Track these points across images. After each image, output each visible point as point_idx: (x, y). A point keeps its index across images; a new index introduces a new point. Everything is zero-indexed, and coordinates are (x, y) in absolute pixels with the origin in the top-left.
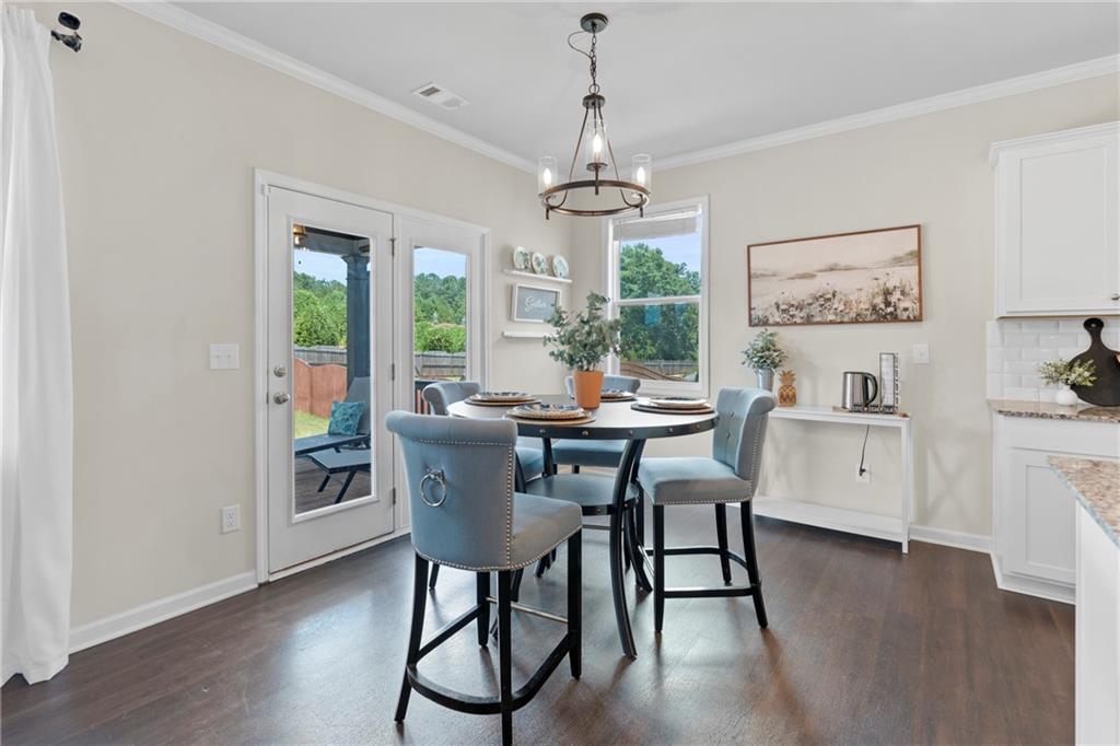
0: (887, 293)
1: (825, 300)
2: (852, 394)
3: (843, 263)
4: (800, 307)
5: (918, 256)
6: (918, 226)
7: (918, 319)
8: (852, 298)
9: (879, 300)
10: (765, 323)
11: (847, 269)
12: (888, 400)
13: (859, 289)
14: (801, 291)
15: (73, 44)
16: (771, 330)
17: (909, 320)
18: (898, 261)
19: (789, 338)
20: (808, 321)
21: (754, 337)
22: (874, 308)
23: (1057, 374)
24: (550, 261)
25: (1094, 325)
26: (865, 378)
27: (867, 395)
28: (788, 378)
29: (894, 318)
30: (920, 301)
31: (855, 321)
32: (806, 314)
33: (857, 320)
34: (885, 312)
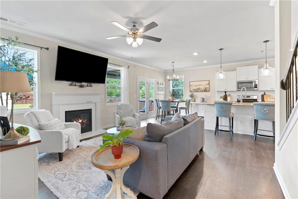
0: (206, 88)
1: (199, 89)
2: (202, 100)
3: (201, 84)
4: (196, 90)
5: (209, 84)
6: (209, 81)
7: (209, 91)
8: (202, 89)
9: (205, 89)
10: (192, 92)
11: (201, 85)
12: (205, 101)
13: (202, 88)
14: (196, 88)
15: (128, 68)
16: (192, 93)
17: (208, 91)
18: (207, 84)
19: (195, 94)
20: (197, 91)
21: (190, 93)
22: (204, 90)
23: (221, 97)
24: (163, 83)
25: (225, 92)
26: (203, 98)
27: (203, 100)
28: (194, 99)
29: (206, 91)
30: (209, 89)
31: (202, 92)
32: (197, 90)
33: (202, 91)
34: (205, 91)
